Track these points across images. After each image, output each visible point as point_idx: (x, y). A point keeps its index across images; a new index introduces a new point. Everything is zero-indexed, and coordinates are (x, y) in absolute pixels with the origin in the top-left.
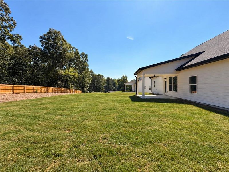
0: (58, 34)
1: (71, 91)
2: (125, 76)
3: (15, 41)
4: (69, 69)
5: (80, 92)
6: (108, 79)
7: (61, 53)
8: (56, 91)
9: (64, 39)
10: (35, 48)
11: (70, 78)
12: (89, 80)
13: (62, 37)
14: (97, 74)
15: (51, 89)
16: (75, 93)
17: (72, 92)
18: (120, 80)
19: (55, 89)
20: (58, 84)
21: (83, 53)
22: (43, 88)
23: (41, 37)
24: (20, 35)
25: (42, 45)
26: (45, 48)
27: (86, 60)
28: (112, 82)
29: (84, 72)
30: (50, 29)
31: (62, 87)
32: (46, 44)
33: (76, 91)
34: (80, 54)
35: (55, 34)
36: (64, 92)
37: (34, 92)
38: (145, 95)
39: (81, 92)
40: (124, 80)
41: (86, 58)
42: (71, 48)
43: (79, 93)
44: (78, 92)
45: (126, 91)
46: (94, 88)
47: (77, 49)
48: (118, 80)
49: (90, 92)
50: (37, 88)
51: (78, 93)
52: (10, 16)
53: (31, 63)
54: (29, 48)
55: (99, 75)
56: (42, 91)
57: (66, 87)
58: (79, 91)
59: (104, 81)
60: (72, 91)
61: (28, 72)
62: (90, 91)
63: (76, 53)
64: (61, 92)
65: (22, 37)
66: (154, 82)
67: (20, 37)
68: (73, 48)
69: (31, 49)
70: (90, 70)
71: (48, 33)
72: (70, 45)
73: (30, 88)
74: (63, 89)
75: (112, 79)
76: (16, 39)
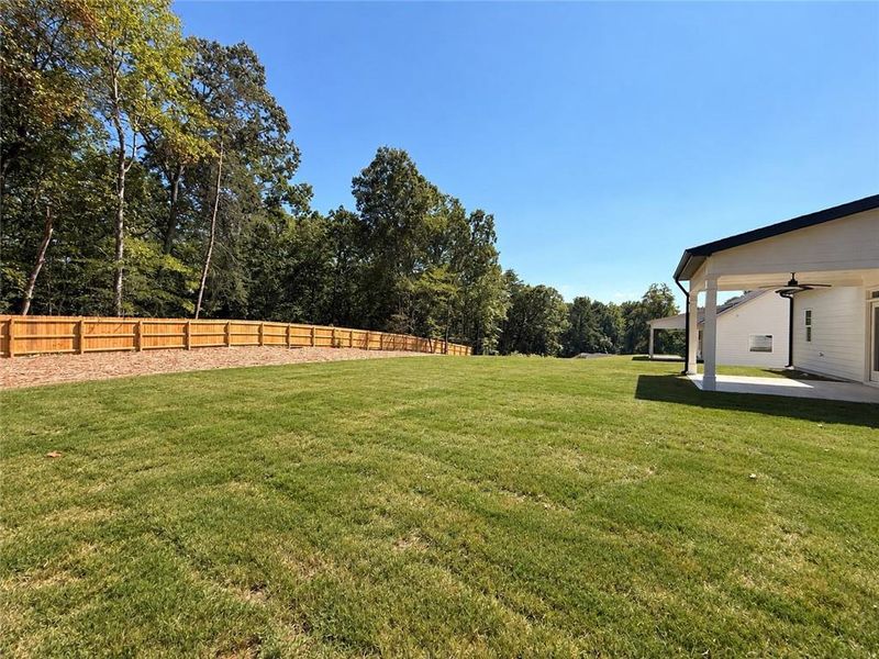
0: (401, 162)
1: (435, 347)
2: (658, 288)
3: (298, 203)
4: (430, 270)
5: (466, 353)
6: (581, 303)
7: (407, 221)
8: (391, 346)
9: (419, 175)
10: (341, 215)
11: (433, 304)
12: (498, 310)
13: (412, 168)
14: (533, 285)
15: (377, 336)
16: (450, 353)
17: (438, 351)
18: (636, 305)
19: (388, 337)
20: (396, 321)
21: (478, 211)
22: (357, 334)
23: (355, 181)
24: (308, 186)
25: (359, 204)
26: (365, 211)
27: (488, 234)
28: (594, 319)
29: (483, 280)
30: (379, 151)
31: (409, 332)
32: (368, 200)
33: (450, 347)
34: (468, 216)
35: (391, 164)
36: (415, 348)
37: (335, 345)
38: (720, 378)
39: (469, 351)
40: (657, 305)
41: (490, 225)
42: (438, 198)
43: (463, 354)
44: (459, 352)
45: (655, 356)
46: (519, 339)
47: (457, 201)
48: (628, 309)
49: (502, 353)
50: (342, 333)
51: (457, 354)
52: (289, 137)
53: (333, 261)
54: (328, 218)
55: (539, 290)
56: (354, 343)
57: (422, 332)
58: (464, 348)
59: (560, 312)
60: (439, 346)
61: (326, 289)
62: (503, 349)
63: (456, 216)
64: (406, 350)
65: (313, 191)
66: (809, 314)
67: (308, 191)
68: (443, 199)
69: (332, 219)
70: (503, 273)
71: (374, 164)
72: (436, 190)
73: (323, 332)
74: (411, 339)
75: (597, 304)
76: (299, 197)
